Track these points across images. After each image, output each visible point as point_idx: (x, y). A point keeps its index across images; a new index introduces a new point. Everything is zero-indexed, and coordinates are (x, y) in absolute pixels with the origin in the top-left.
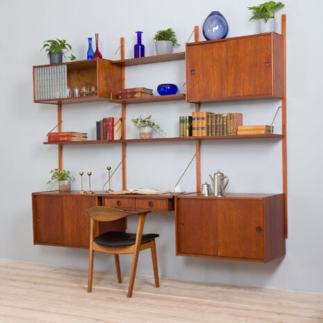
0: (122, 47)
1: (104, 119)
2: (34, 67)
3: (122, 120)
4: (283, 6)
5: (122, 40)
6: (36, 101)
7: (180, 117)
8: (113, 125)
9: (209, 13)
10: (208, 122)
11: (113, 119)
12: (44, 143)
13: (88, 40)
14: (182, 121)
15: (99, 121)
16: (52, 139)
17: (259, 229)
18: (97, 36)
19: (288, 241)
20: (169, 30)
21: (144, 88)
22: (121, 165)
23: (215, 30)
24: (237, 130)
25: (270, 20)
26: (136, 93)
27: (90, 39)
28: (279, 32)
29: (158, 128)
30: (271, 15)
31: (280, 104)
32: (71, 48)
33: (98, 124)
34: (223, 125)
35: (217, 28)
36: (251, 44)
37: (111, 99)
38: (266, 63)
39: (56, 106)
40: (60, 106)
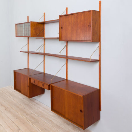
2: (16, 24)
17: (81, 111)
36: (83, 16)
37: (37, 37)
38: (89, 25)
39: (27, 38)
40: (28, 37)
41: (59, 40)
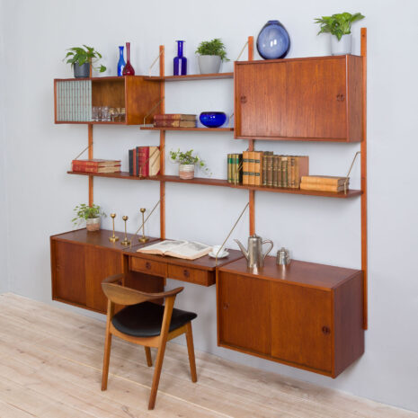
0: (161, 57)
1: (138, 148)
2: (56, 81)
3: (160, 148)
4: (363, 17)
5: (162, 48)
6: (56, 122)
7: (228, 155)
8: (148, 157)
9: (266, 22)
10: (262, 166)
11: (148, 148)
12: (69, 173)
13: (118, 50)
14: (230, 160)
15: (132, 149)
16: (77, 169)
17: (326, 330)
18: (128, 45)
19: (368, 334)
20: (216, 41)
21: (183, 115)
22: (159, 205)
23: (273, 45)
24: (300, 182)
25: (344, 38)
26: (173, 120)
27: (122, 48)
28: (357, 52)
29: (202, 165)
30: (347, 30)
31: (358, 148)
32: (101, 57)
33: (131, 152)
34: (282, 172)
35: (275, 42)
36: (319, 68)
37: (144, 126)
38: (338, 96)
39: (87, 126)
40: (91, 126)
41: (233, 137)
